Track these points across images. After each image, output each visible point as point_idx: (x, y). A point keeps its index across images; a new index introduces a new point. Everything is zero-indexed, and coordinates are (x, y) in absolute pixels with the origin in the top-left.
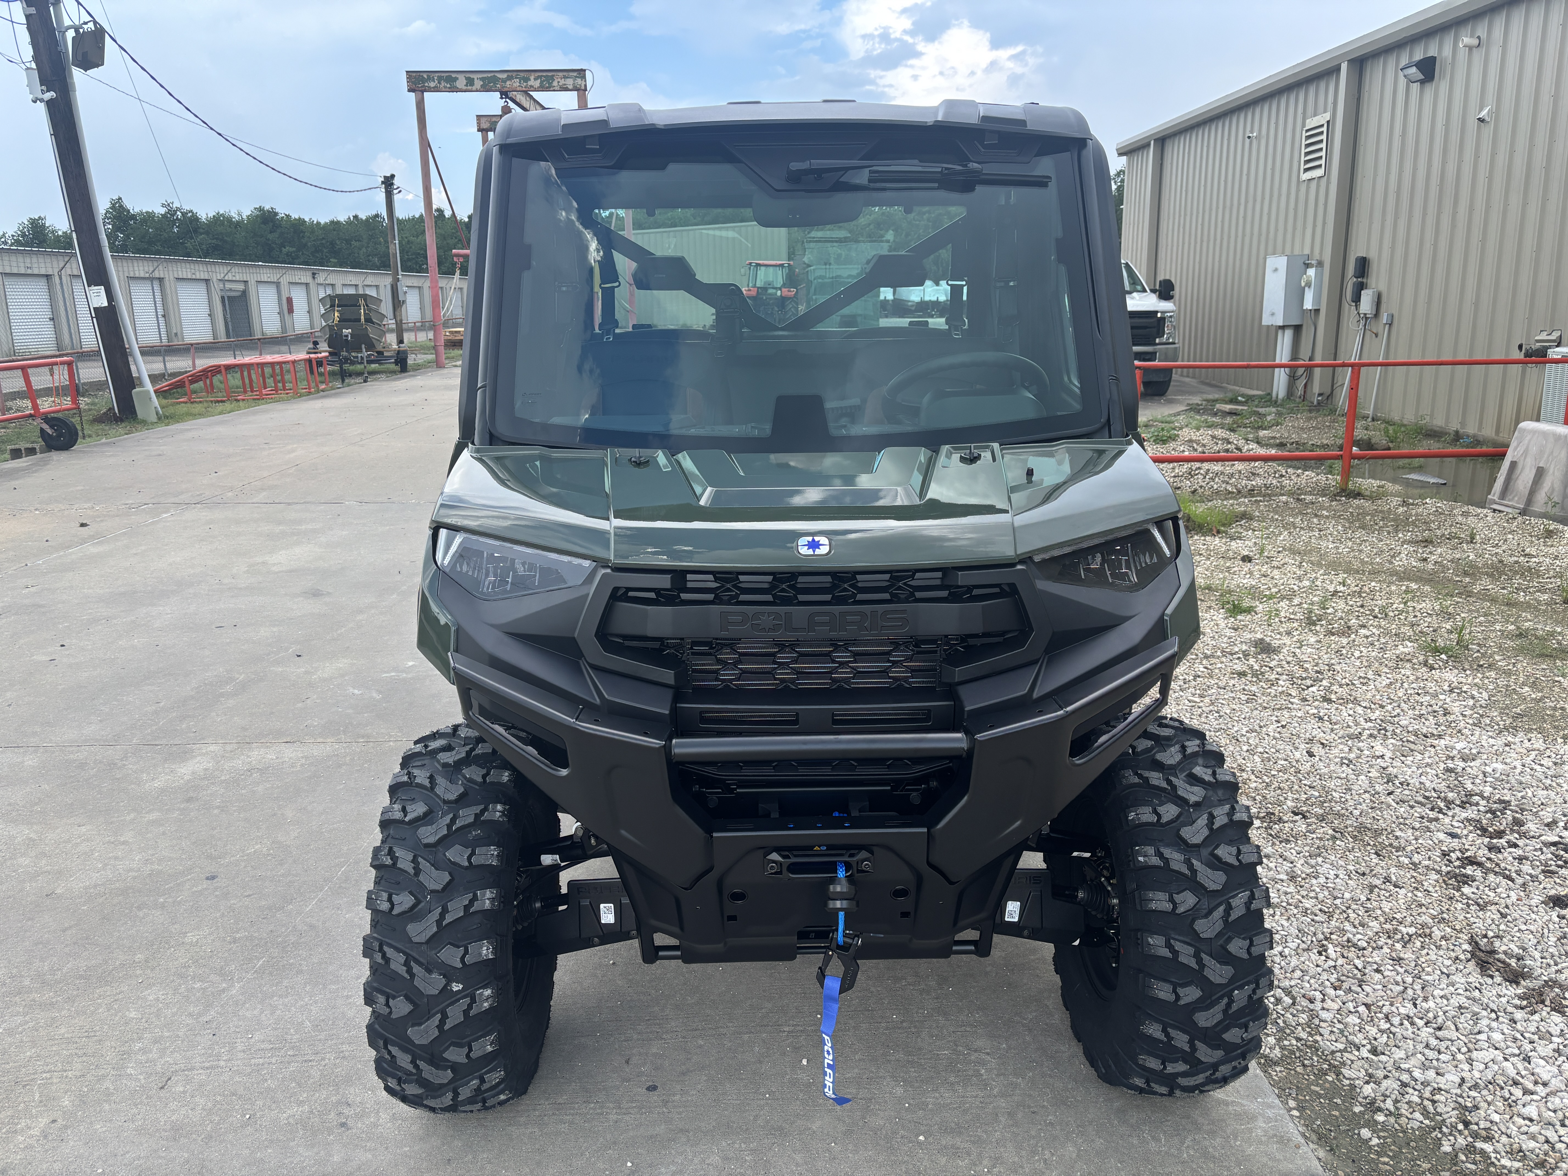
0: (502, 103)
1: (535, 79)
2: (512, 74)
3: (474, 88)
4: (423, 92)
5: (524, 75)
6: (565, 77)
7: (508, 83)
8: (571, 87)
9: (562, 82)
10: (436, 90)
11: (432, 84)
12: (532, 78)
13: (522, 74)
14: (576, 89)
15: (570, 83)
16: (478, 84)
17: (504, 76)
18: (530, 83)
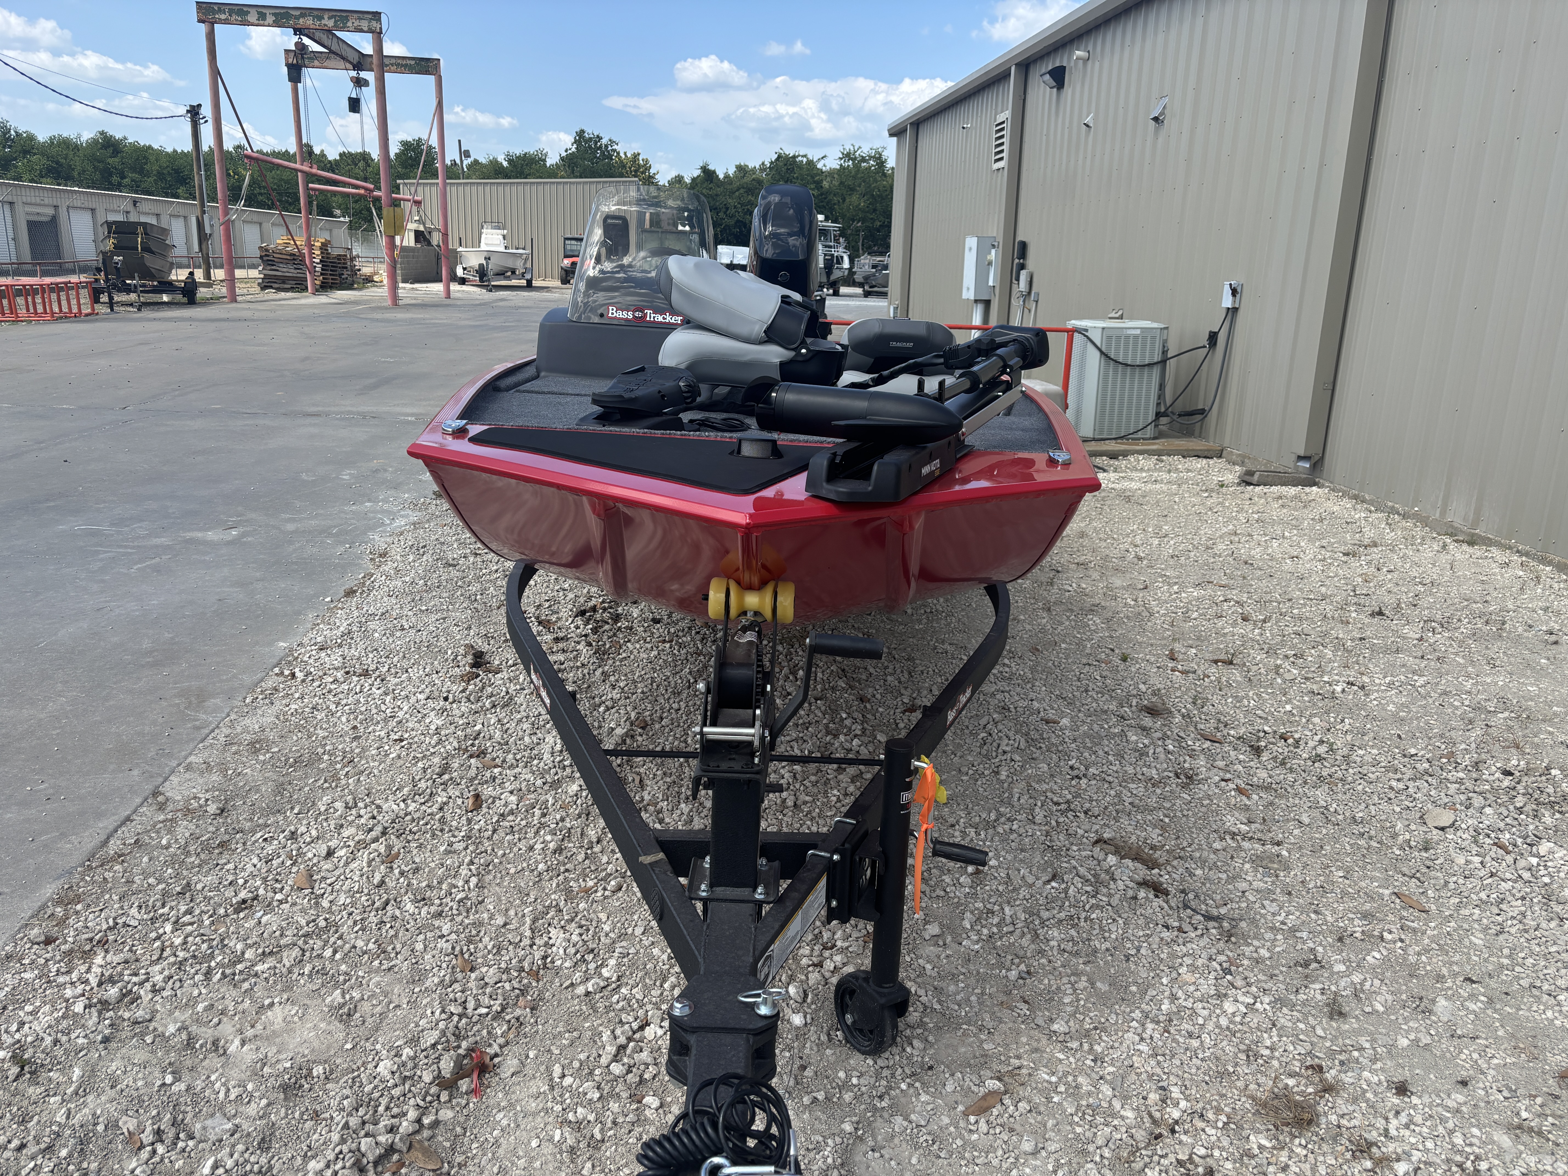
0: (296, 39)
1: (329, 18)
2: (306, 12)
3: (266, 23)
4: (213, 24)
5: (318, 13)
6: (360, 19)
7: (301, 20)
8: (366, 29)
9: (357, 23)
10: (226, 22)
11: (223, 17)
12: (326, 17)
13: (316, 13)
14: (370, 31)
15: (364, 25)
16: (270, 19)
17: (298, 13)
18: (323, 22)
